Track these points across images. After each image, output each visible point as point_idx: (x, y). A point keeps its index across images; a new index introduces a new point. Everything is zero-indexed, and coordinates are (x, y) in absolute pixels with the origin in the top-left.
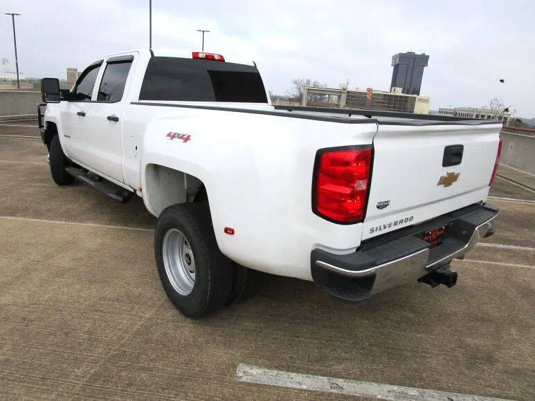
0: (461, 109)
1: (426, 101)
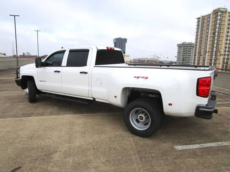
0: (141, 59)
1: (129, 56)
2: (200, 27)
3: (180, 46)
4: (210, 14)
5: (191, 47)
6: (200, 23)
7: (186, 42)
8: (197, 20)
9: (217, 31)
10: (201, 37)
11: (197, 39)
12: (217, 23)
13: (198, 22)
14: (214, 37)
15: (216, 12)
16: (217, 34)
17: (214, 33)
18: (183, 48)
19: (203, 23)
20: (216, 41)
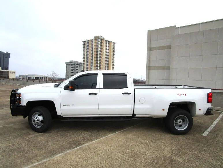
0: (29, 75)
1: (14, 72)
2: (86, 48)
3: (68, 64)
4: (93, 40)
5: (78, 65)
6: (86, 46)
7: (73, 61)
8: (83, 43)
9: (99, 53)
10: (88, 57)
11: (84, 58)
12: (98, 47)
13: (84, 44)
14: (97, 58)
15: (97, 38)
16: (99, 55)
17: (97, 55)
18: (71, 66)
19: (88, 46)
20: (99, 62)
